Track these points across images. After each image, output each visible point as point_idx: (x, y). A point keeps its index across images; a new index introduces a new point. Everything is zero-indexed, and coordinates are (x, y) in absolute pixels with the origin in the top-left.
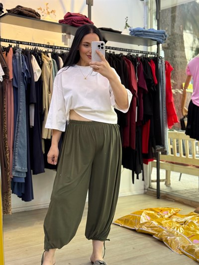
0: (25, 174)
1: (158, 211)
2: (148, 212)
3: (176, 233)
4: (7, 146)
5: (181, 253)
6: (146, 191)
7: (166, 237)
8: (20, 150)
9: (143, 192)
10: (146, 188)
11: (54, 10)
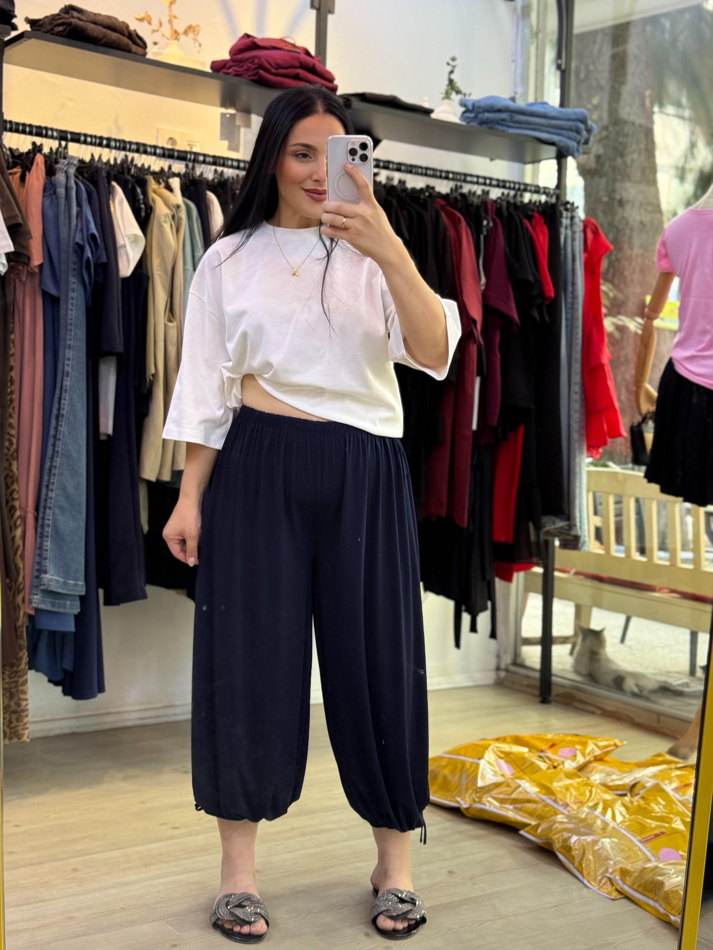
0: (78, 603)
1: (543, 746)
2: (506, 747)
3: (599, 822)
4: (17, 504)
5: (615, 894)
6: (503, 674)
7: (566, 835)
8: (59, 517)
9: (490, 677)
10: (503, 666)
11: (194, 24)
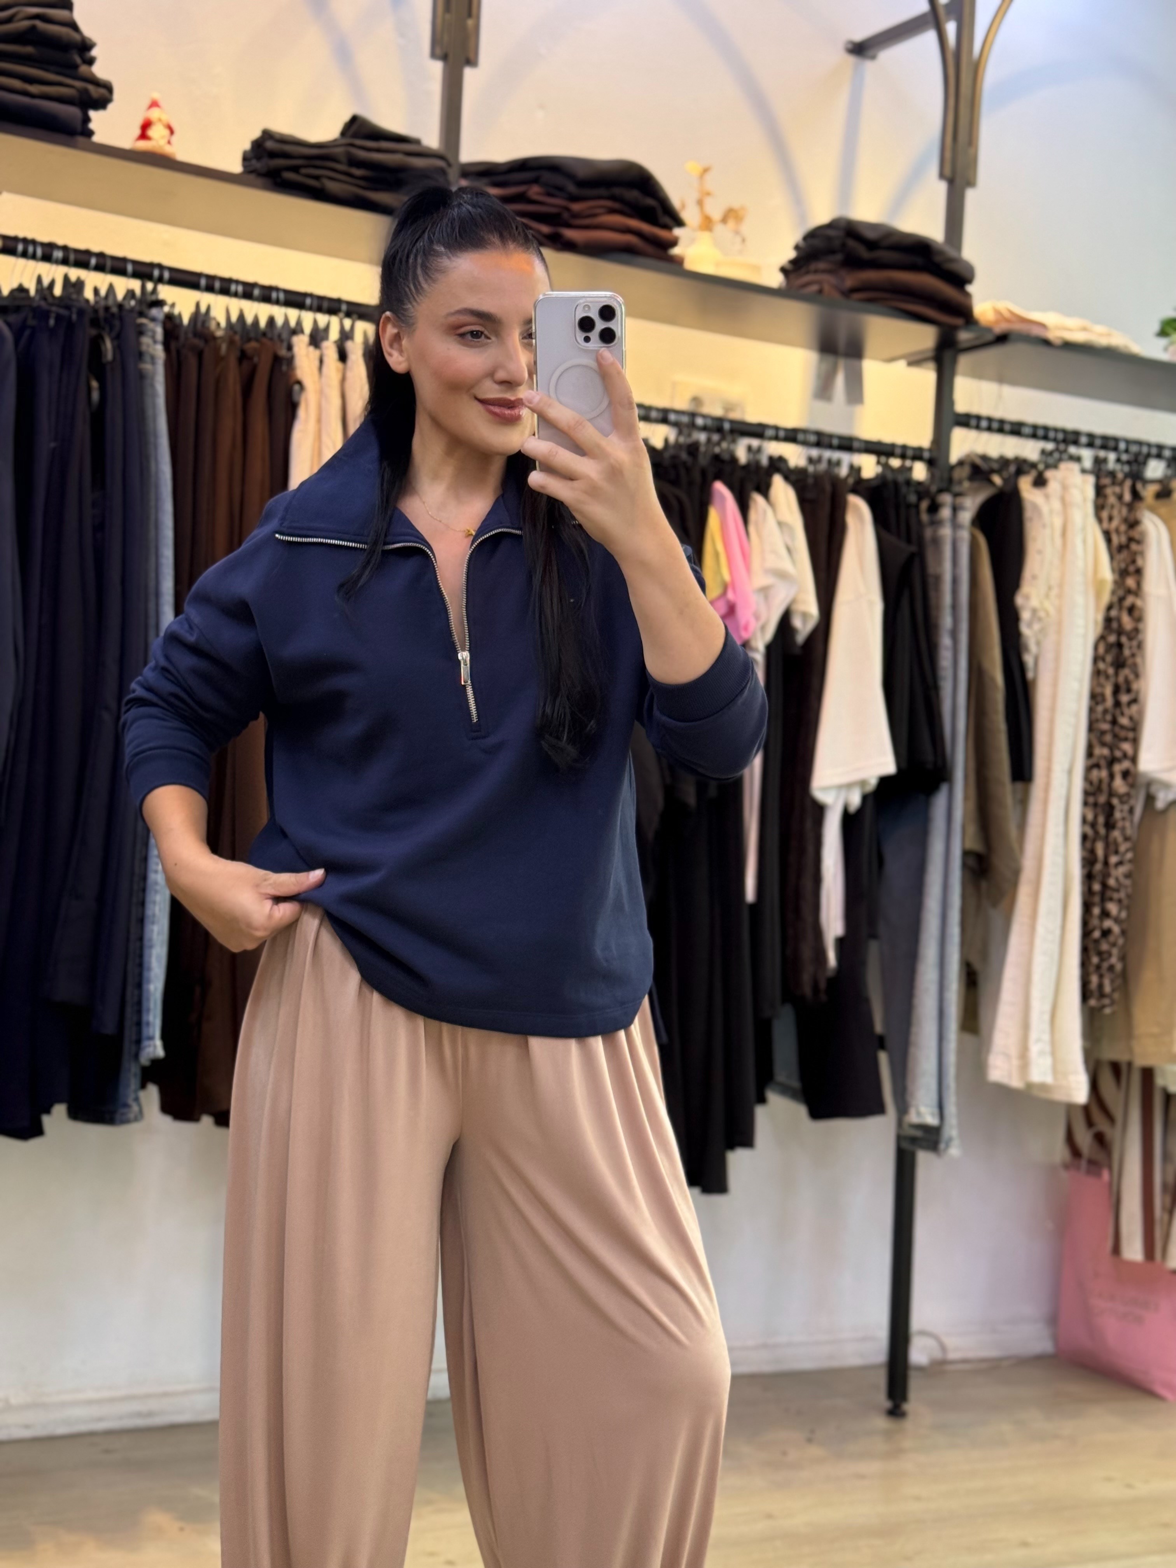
11: (736, 205)
